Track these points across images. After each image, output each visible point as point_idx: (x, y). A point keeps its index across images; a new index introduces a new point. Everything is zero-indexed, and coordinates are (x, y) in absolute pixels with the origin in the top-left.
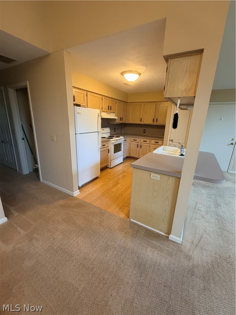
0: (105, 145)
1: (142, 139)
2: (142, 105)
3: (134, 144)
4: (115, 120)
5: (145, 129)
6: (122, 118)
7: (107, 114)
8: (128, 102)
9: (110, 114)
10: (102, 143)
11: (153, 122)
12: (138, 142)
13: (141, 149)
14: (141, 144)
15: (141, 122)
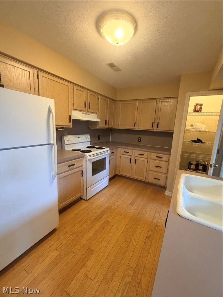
0: (74, 165)
1: (137, 151)
2: (137, 104)
3: (125, 159)
4: (97, 123)
5: (140, 136)
6: (108, 121)
7: (82, 113)
8: (118, 100)
9: (89, 114)
10: (58, 164)
11: (153, 127)
12: (130, 156)
13: (135, 165)
14: (136, 159)
15: (135, 126)
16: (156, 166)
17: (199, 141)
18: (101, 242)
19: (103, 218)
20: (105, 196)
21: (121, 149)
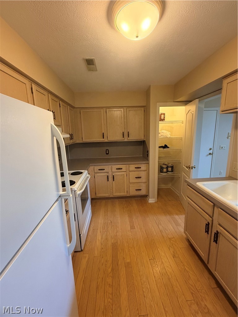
2: (102, 113)
5: (107, 148)
6: (72, 135)
11: (123, 137)
12: (106, 173)
13: (114, 182)
14: (113, 175)
15: (103, 138)
16: (136, 178)
17: (166, 147)
18: (144, 297)
19: (119, 263)
20: (99, 231)
21: (93, 167)
